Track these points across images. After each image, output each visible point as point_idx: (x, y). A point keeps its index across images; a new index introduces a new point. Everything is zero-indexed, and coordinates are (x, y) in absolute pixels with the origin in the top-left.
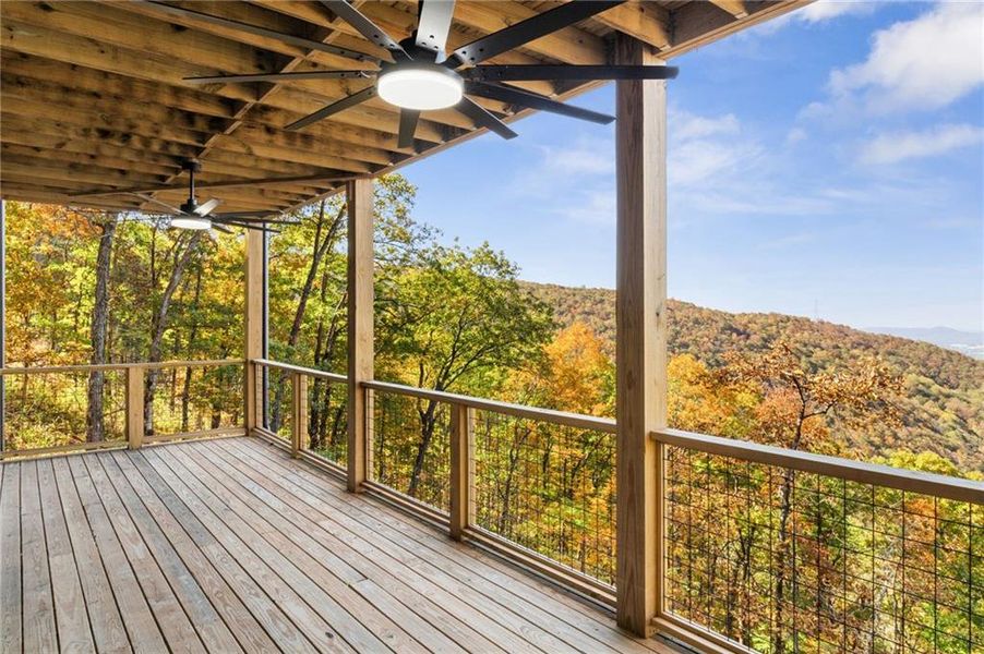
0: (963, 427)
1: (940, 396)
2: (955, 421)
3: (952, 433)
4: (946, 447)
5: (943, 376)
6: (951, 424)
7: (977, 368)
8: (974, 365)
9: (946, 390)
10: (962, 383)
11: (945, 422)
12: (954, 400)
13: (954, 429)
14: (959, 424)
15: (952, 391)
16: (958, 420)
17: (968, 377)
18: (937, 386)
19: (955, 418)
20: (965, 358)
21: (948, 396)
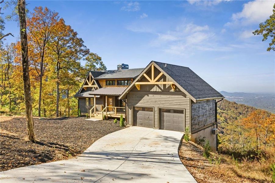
0: (226, 122)
1: (221, 113)
2: (224, 120)
3: (223, 124)
4: (221, 128)
5: (222, 107)
6: (223, 121)
7: (230, 104)
8: (230, 103)
9: (222, 111)
10: (227, 109)
11: (221, 120)
12: (224, 114)
13: (224, 122)
14: (225, 121)
15: (224, 111)
16: (225, 120)
17: (228, 107)
18: (220, 110)
19: (224, 119)
20: (227, 101)
21: (223, 113)
